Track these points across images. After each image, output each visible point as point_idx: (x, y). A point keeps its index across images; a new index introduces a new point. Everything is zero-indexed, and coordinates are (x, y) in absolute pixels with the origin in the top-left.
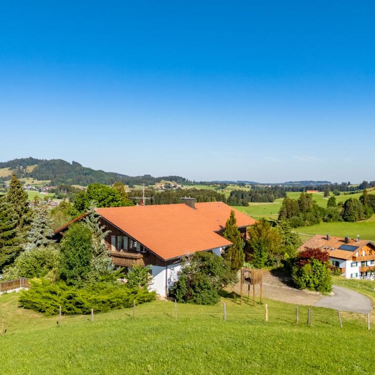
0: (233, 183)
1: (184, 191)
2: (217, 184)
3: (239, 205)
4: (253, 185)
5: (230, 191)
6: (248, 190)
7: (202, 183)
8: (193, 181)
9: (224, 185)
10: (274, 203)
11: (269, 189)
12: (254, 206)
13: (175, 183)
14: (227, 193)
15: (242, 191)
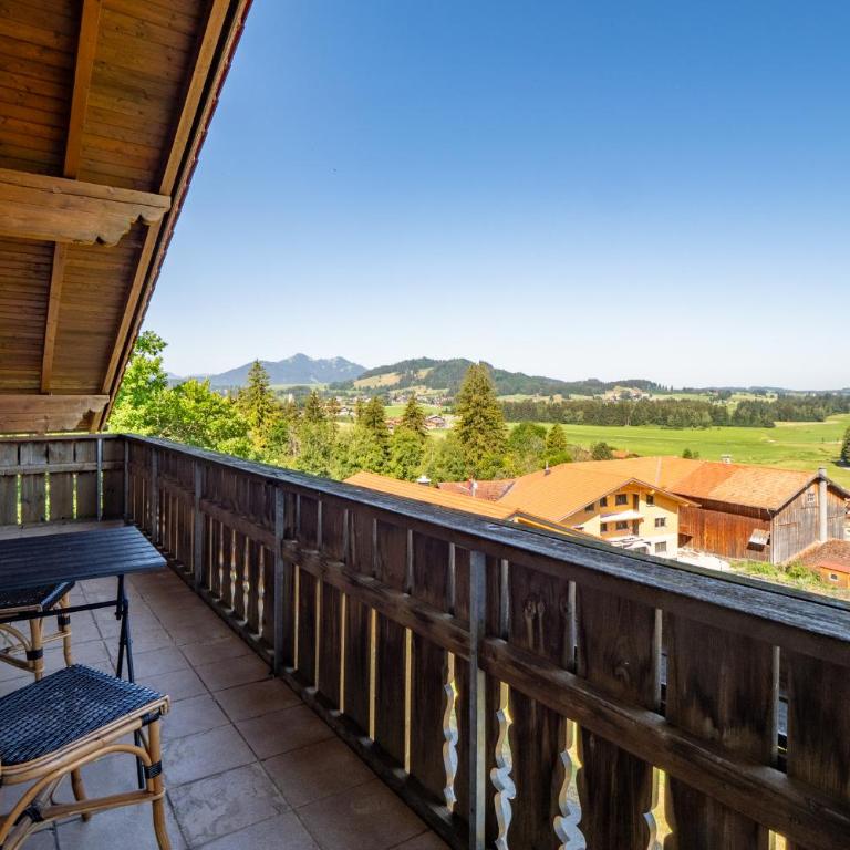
0: (744, 391)
1: (652, 402)
2: (712, 391)
3: (756, 426)
4: (781, 394)
5: (737, 403)
6: (771, 400)
7: (686, 391)
8: (669, 388)
9: (726, 394)
10: (827, 422)
11: (813, 398)
12: (786, 429)
13: (639, 391)
14: (731, 406)
15: (761, 402)
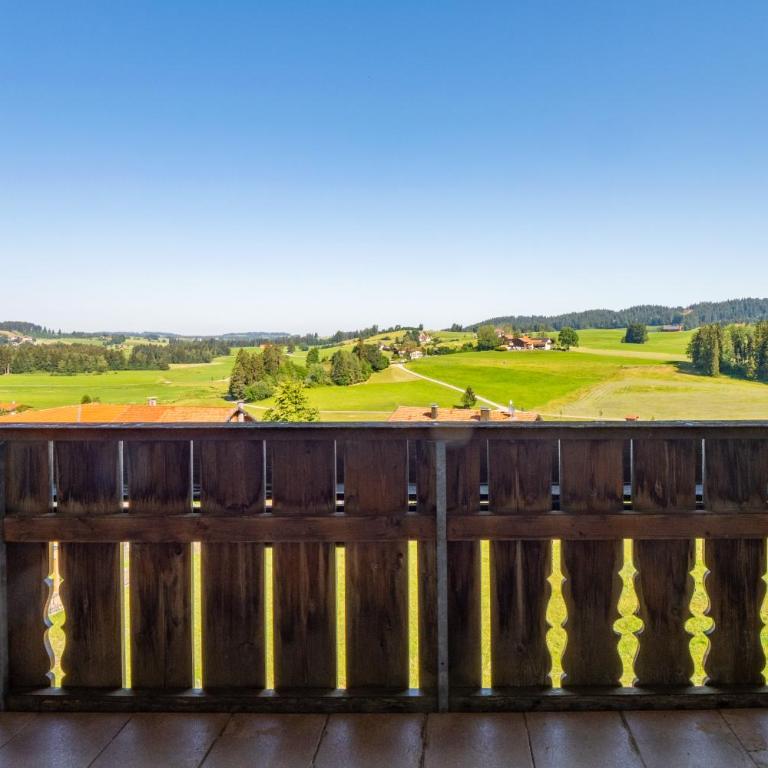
0: (137, 336)
1: (37, 346)
2: (105, 335)
3: (152, 369)
4: (172, 339)
5: (131, 347)
6: (164, 345)
7: (75, 335)
8: (56, 331)
9: (119, 338)
10: (213, 363)
11: (201, 343)
12: (179, 370)
13: (20, 335)
14: (127, 350)
15: (155, 346)
